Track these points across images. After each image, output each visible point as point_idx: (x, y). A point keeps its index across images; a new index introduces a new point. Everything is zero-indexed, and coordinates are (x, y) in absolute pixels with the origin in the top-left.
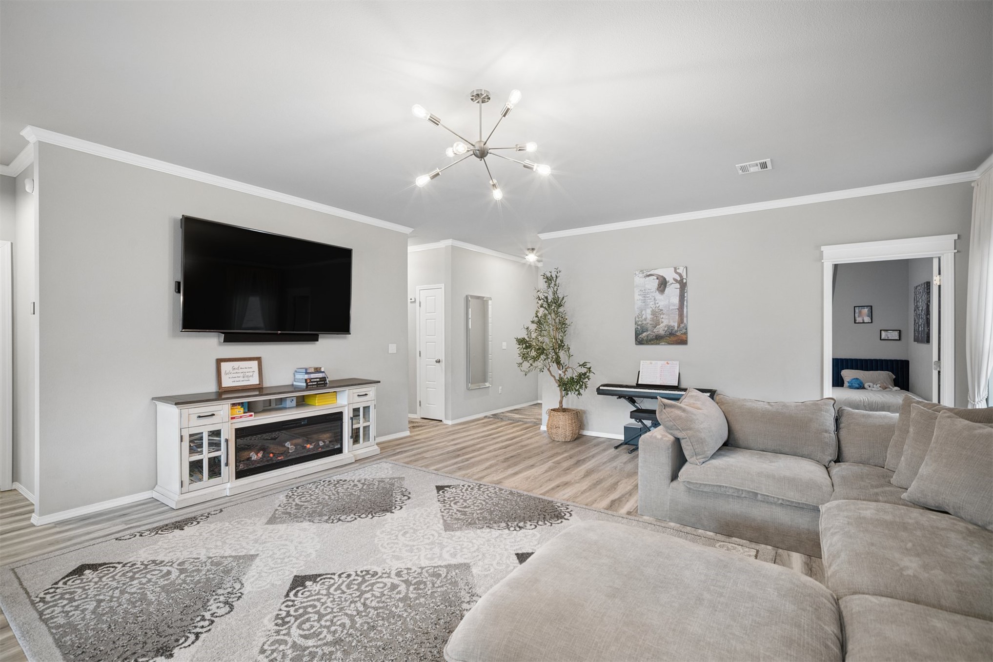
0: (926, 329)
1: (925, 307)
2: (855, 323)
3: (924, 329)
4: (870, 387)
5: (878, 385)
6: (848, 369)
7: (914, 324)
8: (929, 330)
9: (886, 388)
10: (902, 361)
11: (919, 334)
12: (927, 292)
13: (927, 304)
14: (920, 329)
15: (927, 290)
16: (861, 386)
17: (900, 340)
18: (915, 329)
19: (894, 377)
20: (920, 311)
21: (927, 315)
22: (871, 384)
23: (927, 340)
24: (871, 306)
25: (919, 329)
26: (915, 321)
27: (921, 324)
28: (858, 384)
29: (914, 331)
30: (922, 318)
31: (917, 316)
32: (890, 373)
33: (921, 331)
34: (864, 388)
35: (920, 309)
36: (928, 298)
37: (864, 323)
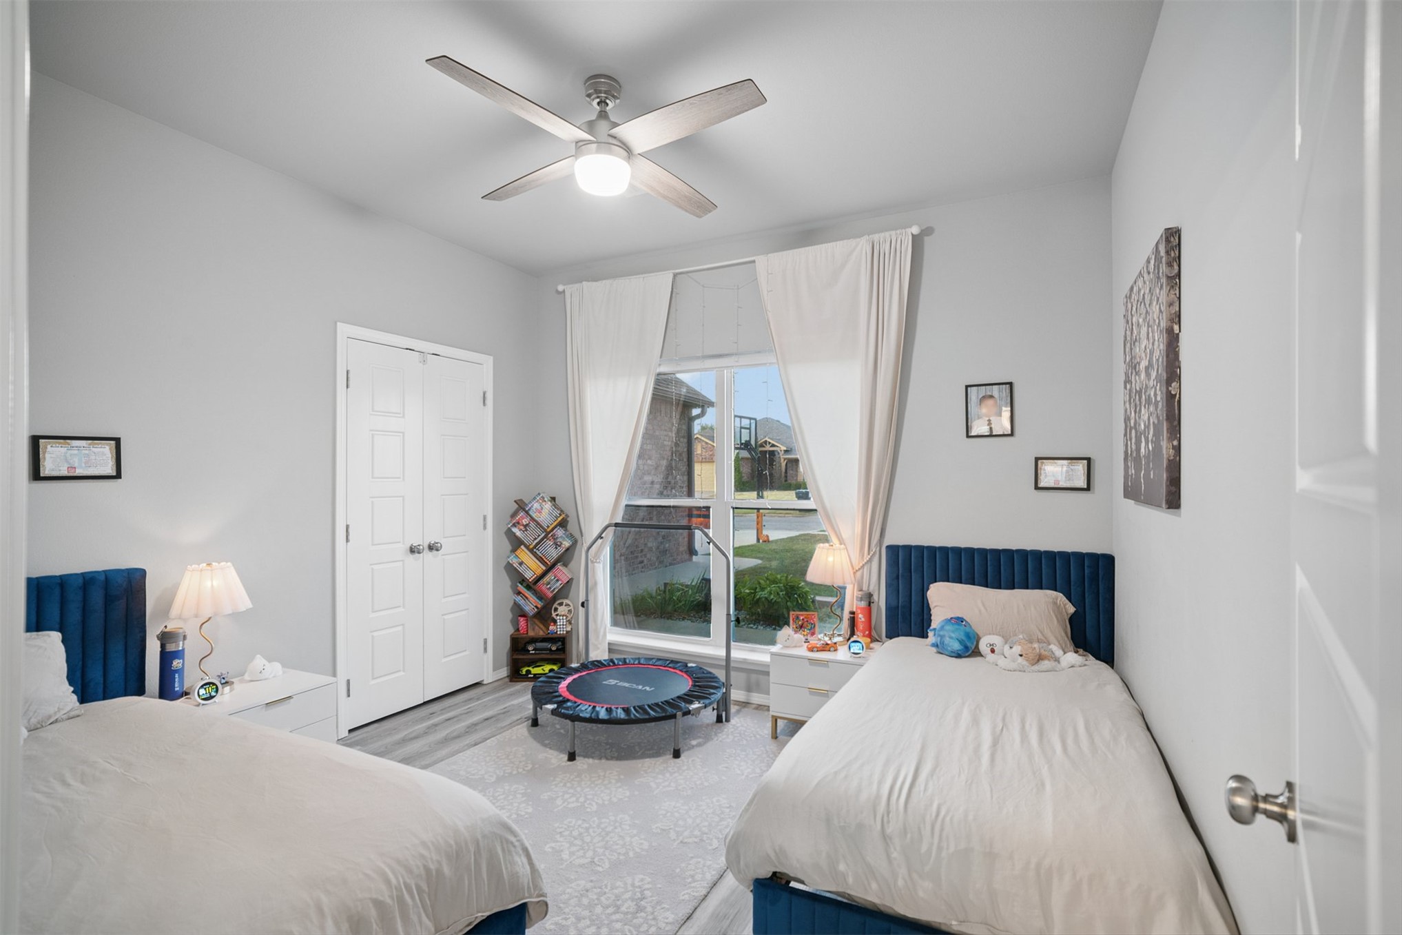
0: (1164, 444)
1: (1160, 347)
2: (968, 436)
3: (1157, 448)
4: (993, 651)
5: (1017, 649)
6: (947, 579)
7: (1125, 435)
8: (1178, 449)
9: (1040, 658)
10: (1095, 558)
11: (1138, 470)
12: (1169, 278)
13: (1170, 331)
14: (1143, 450)
15: (1170, 265)
16: (967, 648)
17: (1088, 489)
18: (1126, 452)
19: (1072, 609)
20: (1143, 375)
21: (1169, 382)
22: (996, 640)
23: (1169, 493)
24: (1011, 384)
25: (1138, 450)
26: (1127, 419)
27: (1147, 427)
28: (961, 642)
29: (1126, 459)
30: (1148, 401)
31: (1136, 397)
32: (1060, 597)
33: (1147, 457)
34: (976, 653)
35: (1144, 364)
36: (1171, 305)
37: (991, 436)
